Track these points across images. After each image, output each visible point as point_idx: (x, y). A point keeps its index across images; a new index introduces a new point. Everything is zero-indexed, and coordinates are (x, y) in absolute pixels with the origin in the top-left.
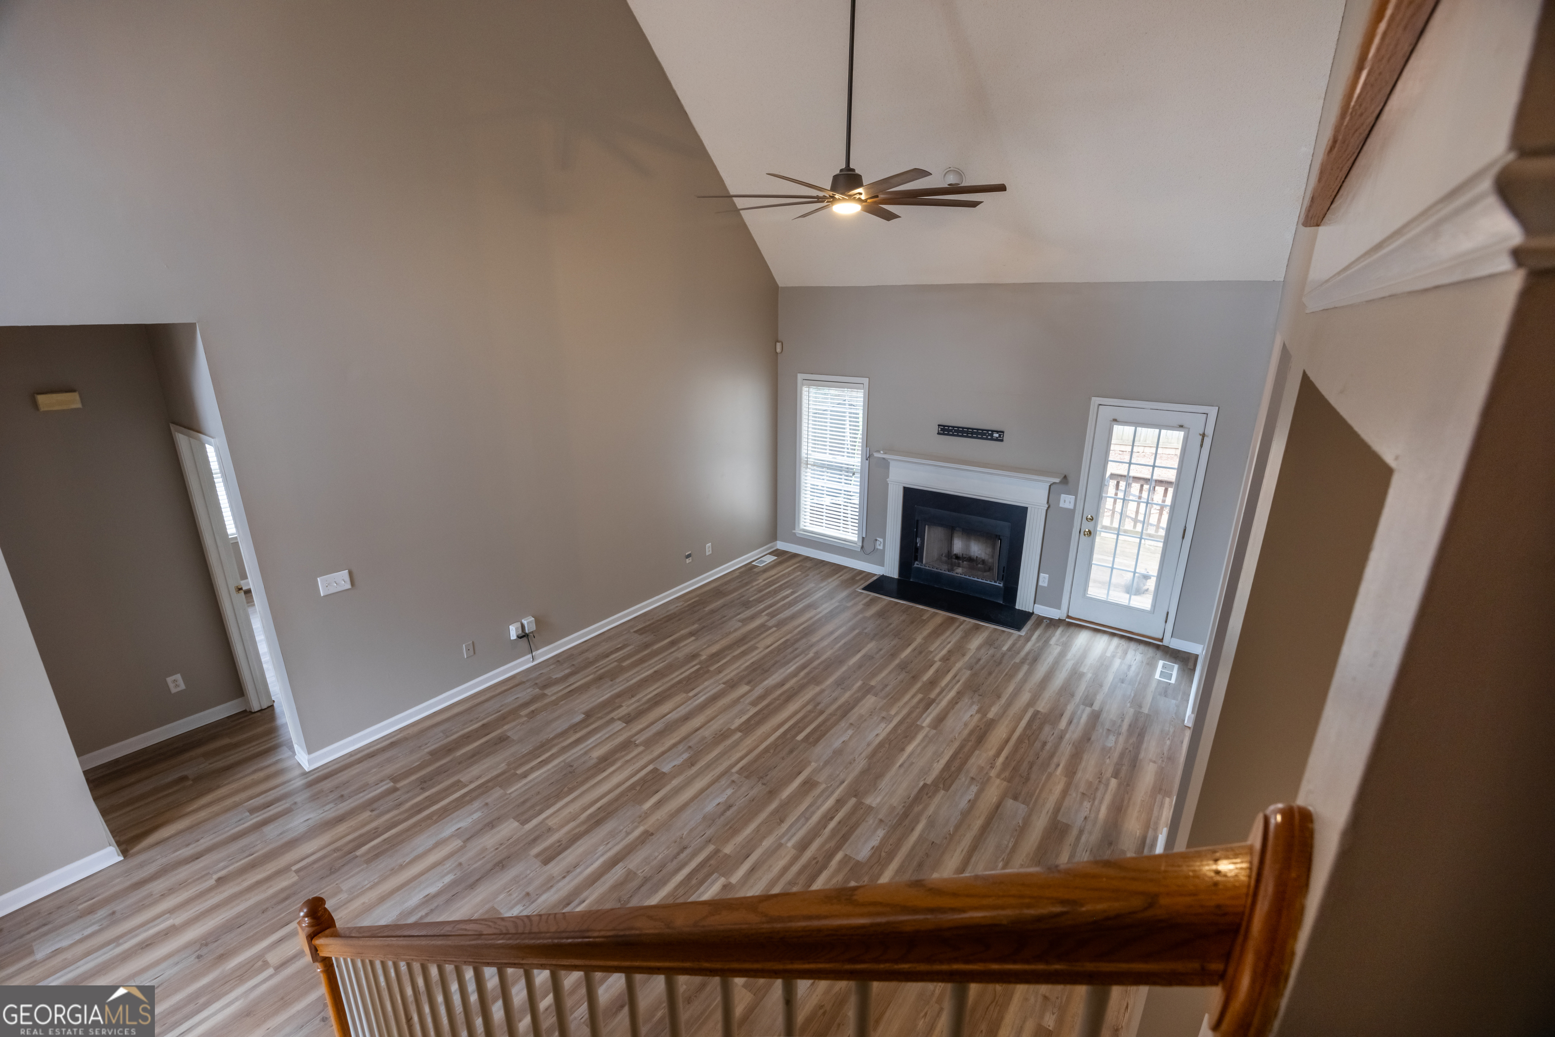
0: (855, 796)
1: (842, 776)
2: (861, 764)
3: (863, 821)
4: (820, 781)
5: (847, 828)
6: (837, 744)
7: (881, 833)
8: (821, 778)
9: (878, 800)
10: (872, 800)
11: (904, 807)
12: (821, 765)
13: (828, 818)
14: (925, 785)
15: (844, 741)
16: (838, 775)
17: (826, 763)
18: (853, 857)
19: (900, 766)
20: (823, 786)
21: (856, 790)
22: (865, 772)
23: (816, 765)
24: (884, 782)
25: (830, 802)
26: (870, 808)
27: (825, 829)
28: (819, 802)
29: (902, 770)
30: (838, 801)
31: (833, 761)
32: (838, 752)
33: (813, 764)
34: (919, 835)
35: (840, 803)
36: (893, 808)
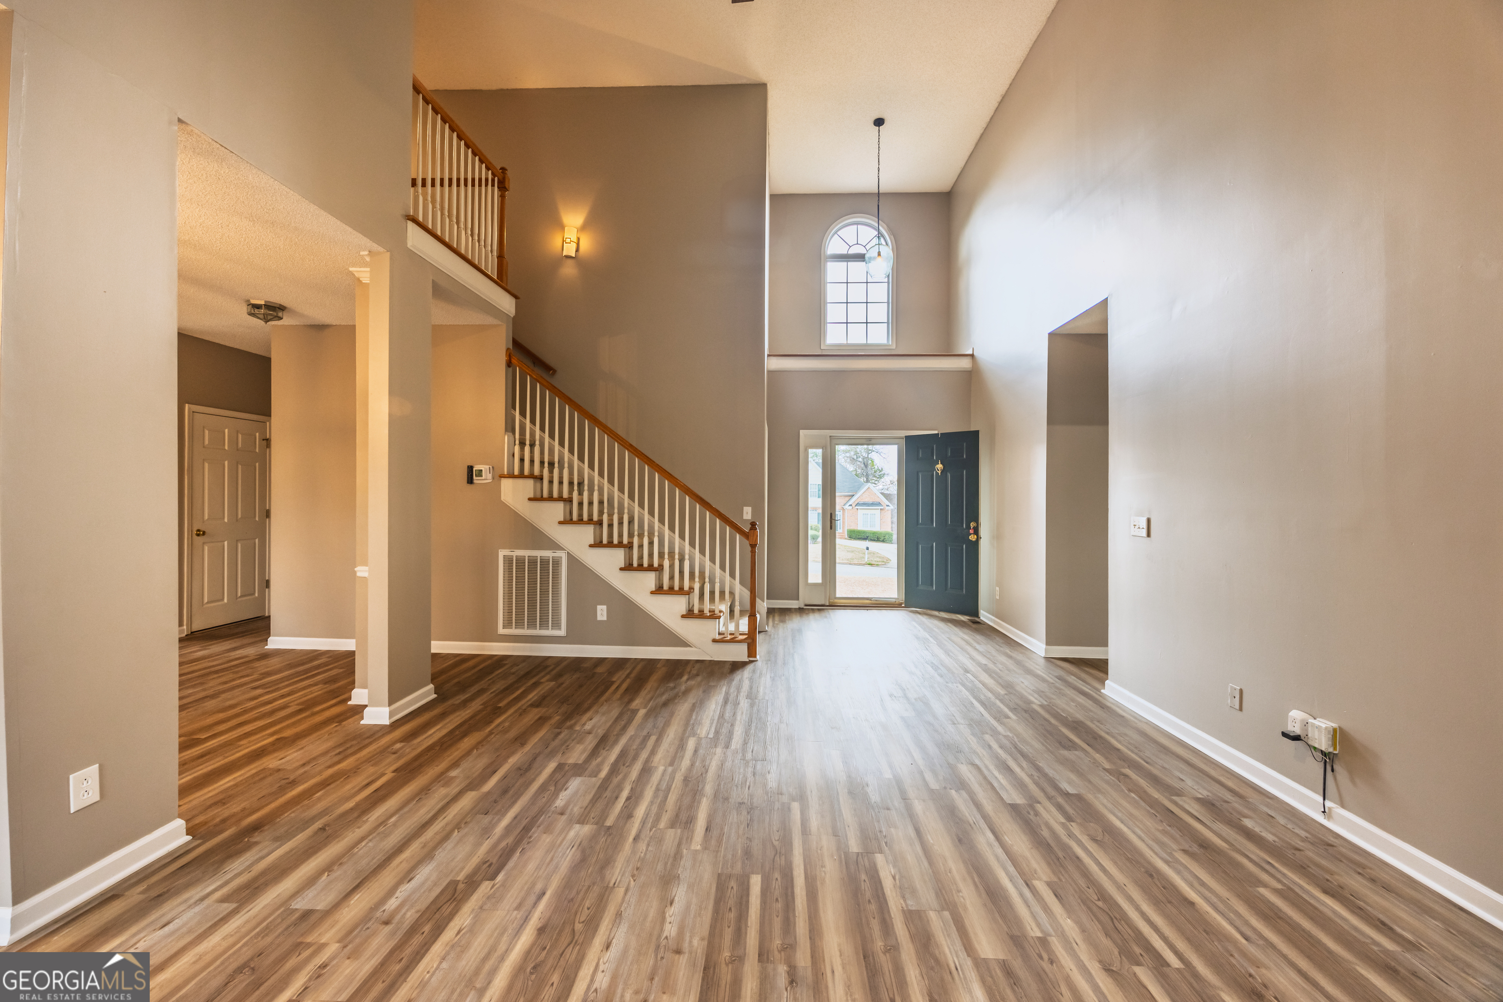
0: (609, 828)
1: (642, 846)
2: (618, 872)
3: (587, 807)
4: (671, 830)
5: (605, 796)
6: (680, 894)
7: (560, 802)
8: (671, 836)
9: (572, 834)
10: (582, 831)
11: (530, 837)
12: (685, 851)
13: (633, 798)
14: (493, 878)
15: (671, 903)
16: (648, 845)
17: (677, 856)
18: (587, 778)
19: (544, 894)
20: (662, 825)
21: (610, 835)
22: (607, 863)
23: (693, 848)
24: (568, 859)
25: (640, 812)
26: (582, 821)
27: (632, 788)
28: (655, 809)
29: (539, 887)
30: (630, 816)
31: (669, 863)
32: (668, 880)
33: (699, 847)
34: (505, 815)
35: (627, 814)
36: (548, 830)
